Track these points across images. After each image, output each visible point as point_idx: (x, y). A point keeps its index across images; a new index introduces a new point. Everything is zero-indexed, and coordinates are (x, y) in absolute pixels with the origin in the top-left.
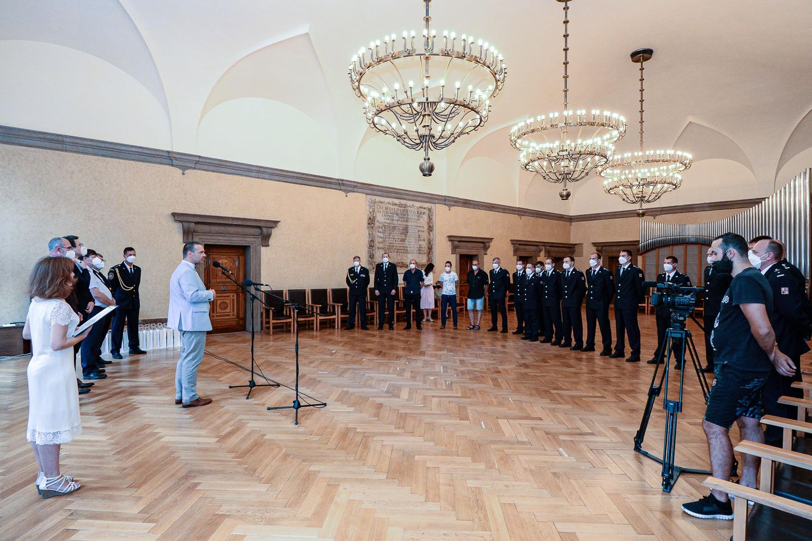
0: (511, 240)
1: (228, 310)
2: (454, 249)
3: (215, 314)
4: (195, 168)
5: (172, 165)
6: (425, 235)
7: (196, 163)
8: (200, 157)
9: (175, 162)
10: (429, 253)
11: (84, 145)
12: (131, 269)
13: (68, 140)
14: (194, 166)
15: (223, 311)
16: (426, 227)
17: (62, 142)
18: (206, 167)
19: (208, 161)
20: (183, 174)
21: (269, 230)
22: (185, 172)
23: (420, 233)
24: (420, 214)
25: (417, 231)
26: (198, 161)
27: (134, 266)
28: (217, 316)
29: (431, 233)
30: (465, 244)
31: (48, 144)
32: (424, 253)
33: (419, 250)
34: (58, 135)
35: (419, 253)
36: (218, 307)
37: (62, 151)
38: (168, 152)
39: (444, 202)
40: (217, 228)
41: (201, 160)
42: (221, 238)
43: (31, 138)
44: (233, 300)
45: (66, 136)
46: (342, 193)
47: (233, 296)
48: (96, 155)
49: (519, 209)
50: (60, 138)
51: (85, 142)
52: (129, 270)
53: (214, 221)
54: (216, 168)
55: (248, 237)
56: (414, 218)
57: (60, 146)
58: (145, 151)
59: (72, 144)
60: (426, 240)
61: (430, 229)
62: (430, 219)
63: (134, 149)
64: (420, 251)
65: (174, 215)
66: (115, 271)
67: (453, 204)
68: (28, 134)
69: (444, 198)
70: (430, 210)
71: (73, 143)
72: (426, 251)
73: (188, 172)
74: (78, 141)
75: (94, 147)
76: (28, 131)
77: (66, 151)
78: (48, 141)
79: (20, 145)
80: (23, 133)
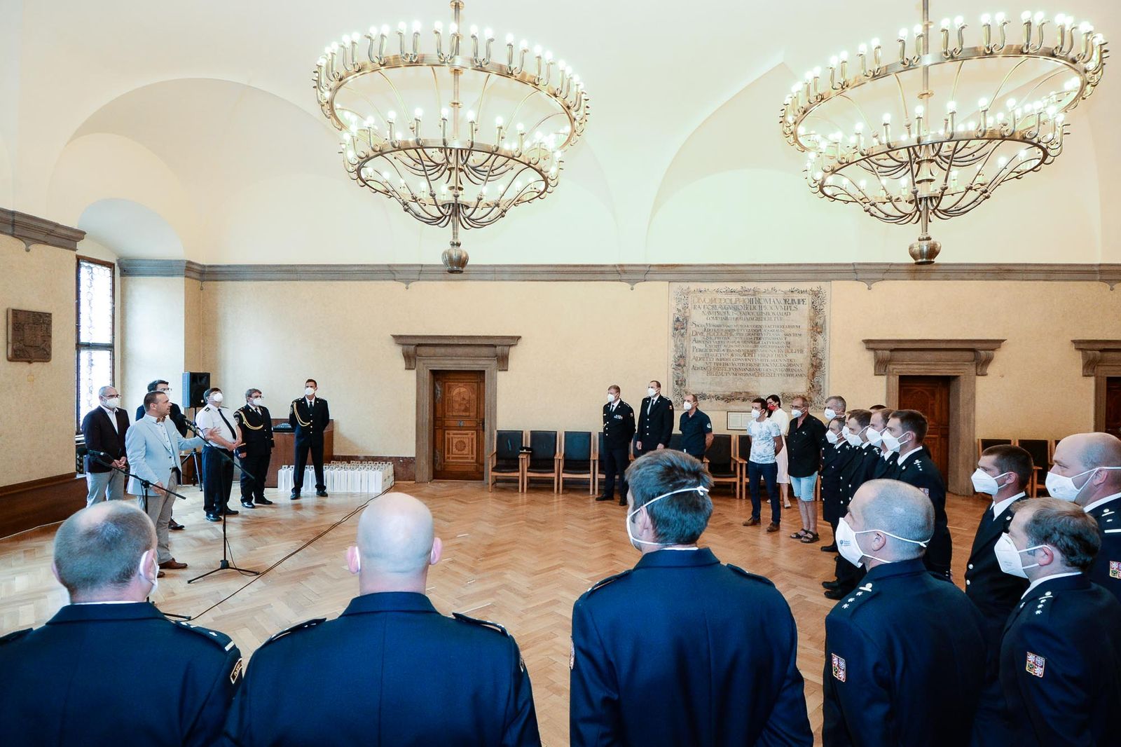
0: (1074, 342)
1: (465, 452)
2: (881, 366)
3: (451, 456)
4: (419, 280)
5: (395, 280)
6: (804, 341)
7: (419, 274)
8: (423, 265)
9: (398, 276)
10: (813, 374)
12: (311, 402)
13: (300, 269)
14: (417, 278)
15: (460, 452)
16: (805, 326)
17: (296, 272)
19: (430, 268)
20: (408, 288)
21: (506, 349)
22: (409, 286)
23: (788, 339)
24: (789, 303)
25: (782, 334)
26: (421, 271)
27: (316, 399)
28: (453, 458)
29: (819, 338)
30: (915, 354)
31: (286, 276)
32: (801, 375)
33: (788, 370)
35: (788, 375)
36: (454, 447)
38: (389, 266)
39: (854, 276)
40: (442, 350)
44: (472, 439)
45: (298, 266)
46: (626, 286)
47: (472, 434)
48: (326, 280)
49: (1102, 268)
50: (293, 268)
51: (314, 269)
52: (309, 404)
53: (437, 342)
55: (480, 360)
56: (776, 311)
58: (367, 269)
60: (805, 350)
61: (817, 329)
62: (816, 309)
63: (356, 268)
64: (790, 370)
65: (394, 336)
66: (294, 405)
67: (880, 276)
68: (269, 269)
69: (852, 268)
70: (816, 294)
72: (805, 372)
73: (412, 285)
74: (308, 269)
75: (322, 272)
76: (269, 266)
77: (300, 280)
78: (285, 272)
79: (265, 280)
80: (266, 269)
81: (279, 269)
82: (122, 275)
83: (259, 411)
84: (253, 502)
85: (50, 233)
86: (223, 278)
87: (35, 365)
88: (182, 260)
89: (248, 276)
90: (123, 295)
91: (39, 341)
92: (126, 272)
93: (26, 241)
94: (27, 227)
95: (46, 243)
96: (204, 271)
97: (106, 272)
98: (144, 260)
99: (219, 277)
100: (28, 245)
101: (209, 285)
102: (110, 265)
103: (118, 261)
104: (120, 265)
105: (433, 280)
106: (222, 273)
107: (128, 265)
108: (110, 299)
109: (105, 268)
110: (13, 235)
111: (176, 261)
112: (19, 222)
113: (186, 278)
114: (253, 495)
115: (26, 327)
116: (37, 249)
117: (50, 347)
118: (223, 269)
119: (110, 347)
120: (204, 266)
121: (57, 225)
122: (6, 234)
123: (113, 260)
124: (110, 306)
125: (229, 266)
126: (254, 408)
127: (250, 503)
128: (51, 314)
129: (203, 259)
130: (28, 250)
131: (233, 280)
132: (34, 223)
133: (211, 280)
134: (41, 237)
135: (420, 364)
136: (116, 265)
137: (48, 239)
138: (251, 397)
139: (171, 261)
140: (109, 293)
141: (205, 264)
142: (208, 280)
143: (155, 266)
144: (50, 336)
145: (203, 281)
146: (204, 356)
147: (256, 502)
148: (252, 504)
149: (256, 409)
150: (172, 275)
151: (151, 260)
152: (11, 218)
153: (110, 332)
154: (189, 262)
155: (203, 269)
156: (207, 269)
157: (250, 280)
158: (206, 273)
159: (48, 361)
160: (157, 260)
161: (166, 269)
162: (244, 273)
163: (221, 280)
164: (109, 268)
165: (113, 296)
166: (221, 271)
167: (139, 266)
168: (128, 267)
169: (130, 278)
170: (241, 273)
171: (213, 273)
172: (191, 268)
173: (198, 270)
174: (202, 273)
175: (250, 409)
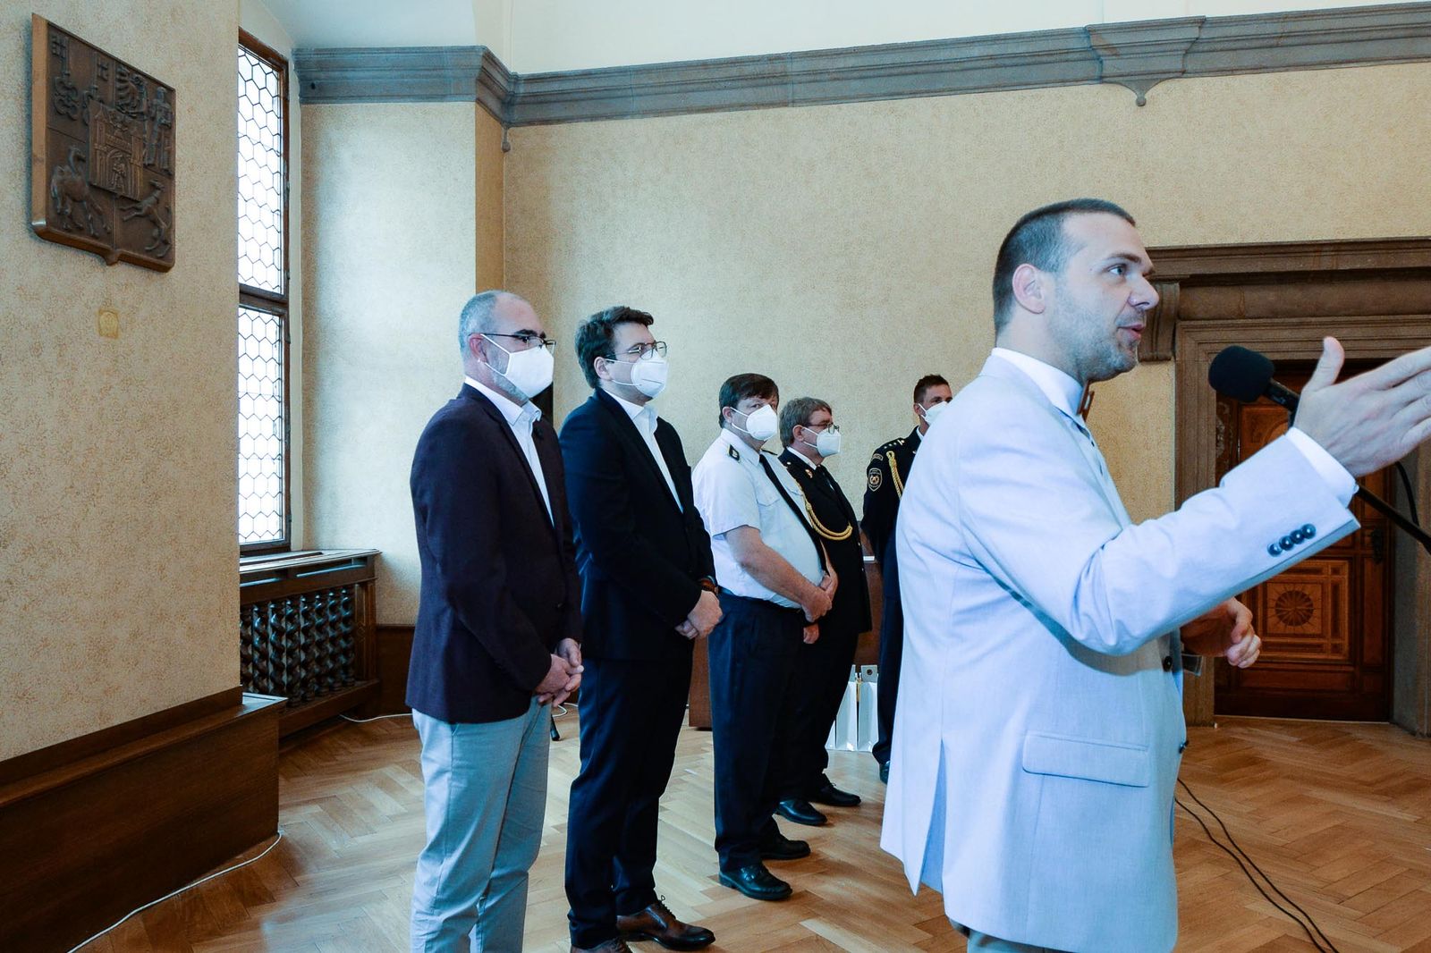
1: (1313, 626)
4: (1183, 73)
5: (1101, 79)
7: (1187, 52)
8: (1202, 22)
9: (1111, 66)
11: (839, 71)
13: (796, 67)
14: (1179, 66)
15: (1290, 630)
17: (781, 79)
18: (1225, 60)
19: (1234, 31)
20: (1142, 103)
22: (1147, 96)
26: (1195, 41)
31: (749, 94)
34: (772, 59)
36: (1271, 612)
37: (785, 104)
38: (1089, 31)
41: (1206, 34)
42: (1286, 334)
43: (712, 84)
44: (1336, 587)
45: (792, 57)
47: (1335, 571)
48: (870, 97)
50: (779, 67)
51: (841, 63)
54: (1267, 54)
55: (1405, 323)
57: (776, 92)
58: (1012, 49)
59: (809, 78)
63: (976, 51)
66: (886, 459)
68: (703, 75)
71: (808, 73)
73: (1157, 92)
74: (821, 64)
75: (863, 73)
76: (705, 65)
77: (794, 103)
78: (750, 82)
79: (690, 110)
80: (694, 75)
81: (734, 71)
82: (305, 99)
86: (564, 114)
87: (123, 272)
88: (472, 49)
89: (637, 104)
90: (309, 159)
91: (136, 183)
92: (316, 92)
96: (514, 95)
98: (370, 51)
99: (556, 111)
101: (526, 137)
102: (278, 64)
103: (297, 53)
104: (298, 64)
105: (1232, 71)
106: (563, 98)
107: (322, 66)
108: (275, 163)
109: (268, 69)
111: (453, 51)
113: (479, 108)
115: (95, 112)
117: (168, 212)
118: (567, 86)
119: (275, 304)
120: (516, 79)
123: (285, 51)
125: (587, 74)
126: (814, 467)
129: (520, 60)
131: (593, 117)
133: (531, 123)
135: (1186, 344)
136: (292, 66)
138: (808, 424)
139: (438, 52)
141: (520, 73)
142: (518, 124)
143: (395, 68)
144: (170, 176)
145: (508, 124)
150: (442, 97)
151: (387, 50)
153: (277, 257)
155: (511, 88)
156: (522, 90)
157: (645, 113)
158: (518, 100)
159: (164, 269)
160: (403, 51)
161: (427, 77)
162: (629, 92)
163: (559, 121)
164: (275, 72)
165: (286, 156)
166: (562, 93)
167: (354, 68)
168: (322, 75)
169: (325, 108)
170: (619, 93)
171: (539, 100)
172: (490, 76)
173: (501, 88)
174: (508, 101)
175: (807, 471)
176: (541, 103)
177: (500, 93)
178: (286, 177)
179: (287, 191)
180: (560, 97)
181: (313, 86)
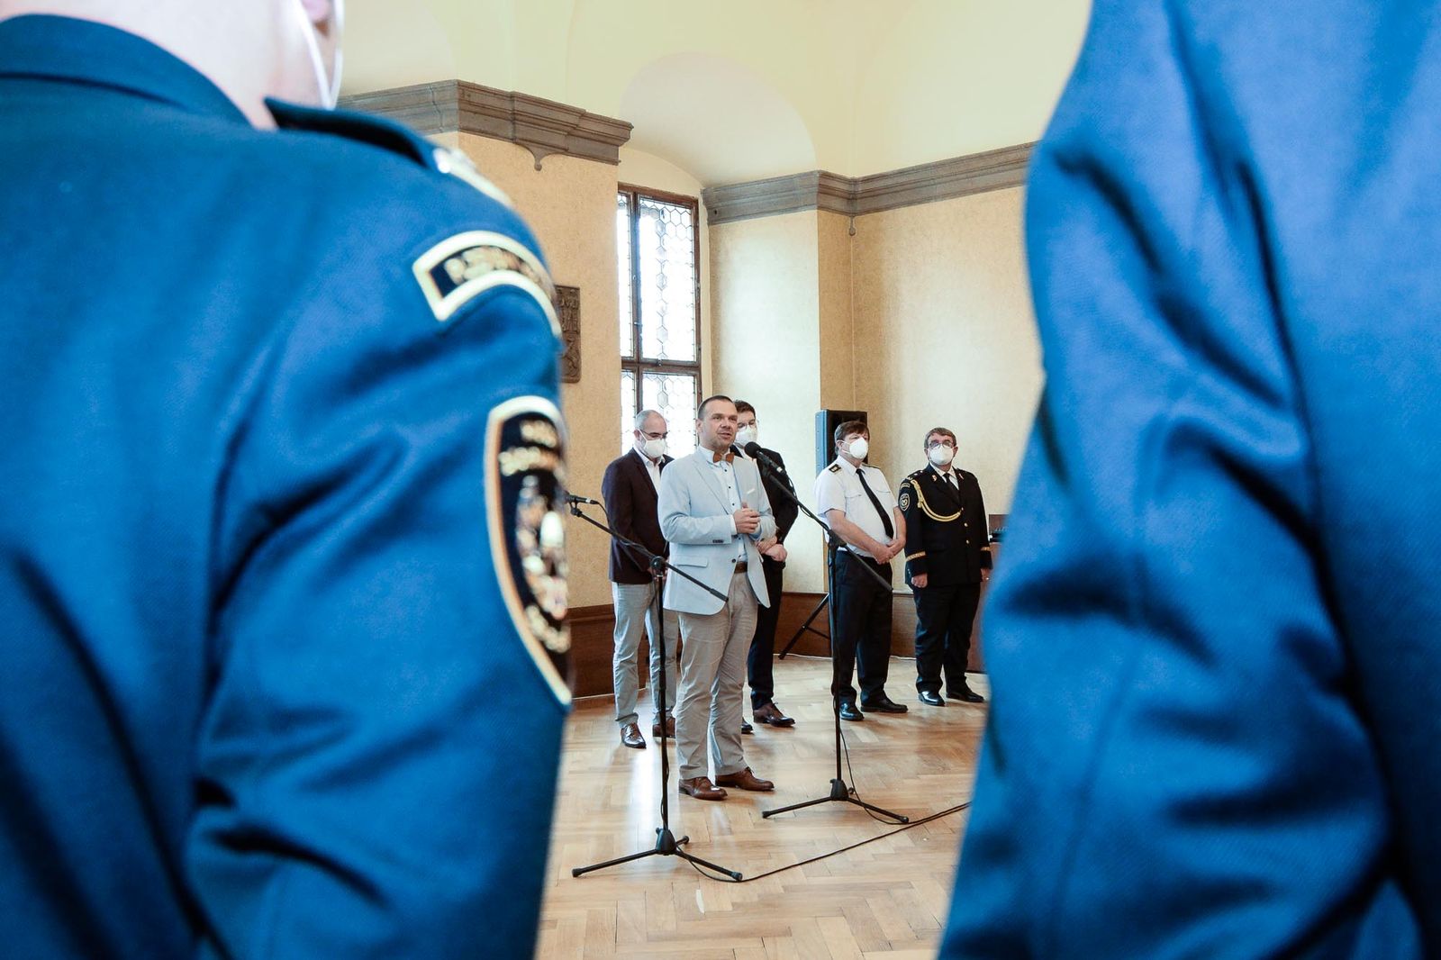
76: (980, 156)
78: (1015, 166)
79: (975, 191)
80: (975, 164)
81: (1002, 158)
82: (711, 222)
83: (954, 481)
84: (943, 692)
85: (572, 131)
86: (891, 202)
88: (812, 173)
89: (939, 189)
90: (714, 263)
92: (716, 216)
93: (535, 150)
94: (536, 122)
95: (566, 151)
96: (855, 193)
97: (681, 217)
98: (747, 184)
99: (884, 201)
100: (538, 158)
101: (865, 222)
102: (690, 203)
103: (703, 192)
104: (706, 202)
106: (889, 190)
107: (720, 199)
108: (691, 272)
109: (681, 210)
110: (514, 140)
111: (801, 176)
112: (521, 113)
113: (821, 212)
114: (943, 676)
116: (554, 163)
117: (578, 353)
118: (889, 182)
119: (693, 368)
120: (854, 182)
121: (583, 115)
122: (504, 138)
123: (694, 192)
124: (691, 285)
125: (901, 173)
126: (941, 473)
127: (935, 694)
128: (577, 289)
129: (853, 166)
130: (538, 168)
131: (910, 203)
132: (546, 113)
133: (868, 212)
134: (558, 140)
136: (701, 202)
137: (573, 144)
139: (791, 178)
140: (690, 259)
141: (858, 175)
142: (862, 212)
143: (764, 193)
144: (578, 332)
145: (853, 214)
146: (859, 379)
147: (949, 696)
148: (937, 696)
149: (947, 476)
150: (794, 209)
151: (758, 182)
152: (507, 106)
153: (692, 337)
154: (825, 176)
155: (852, 189)
156: (860, 188)
157: (944, 196)
158: (859, 196)
159: (577, 381)
160: (767, 181)
161: (784, 196)
162: (932, 182)
163: (888, 208)
164: (688, 210)
165: (697, 265)
166: (887, 187)
167: (738, 197)
168: (720, 204)
169: (724, 226)
170: (924, 183)
171: (873, 194)
172: (829, 188)
173: (843, 191)
174: (851, 198)
175: (934, 476)
176: (874, 196)
177: (843, 194)
178: (698, 280)
179: (698, 290)
180: (887, 191)
181: (716, 212)
